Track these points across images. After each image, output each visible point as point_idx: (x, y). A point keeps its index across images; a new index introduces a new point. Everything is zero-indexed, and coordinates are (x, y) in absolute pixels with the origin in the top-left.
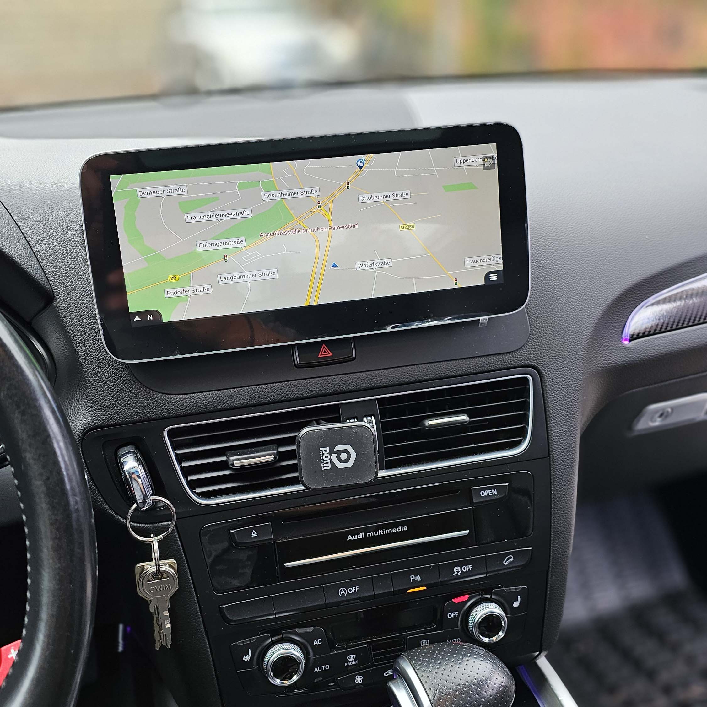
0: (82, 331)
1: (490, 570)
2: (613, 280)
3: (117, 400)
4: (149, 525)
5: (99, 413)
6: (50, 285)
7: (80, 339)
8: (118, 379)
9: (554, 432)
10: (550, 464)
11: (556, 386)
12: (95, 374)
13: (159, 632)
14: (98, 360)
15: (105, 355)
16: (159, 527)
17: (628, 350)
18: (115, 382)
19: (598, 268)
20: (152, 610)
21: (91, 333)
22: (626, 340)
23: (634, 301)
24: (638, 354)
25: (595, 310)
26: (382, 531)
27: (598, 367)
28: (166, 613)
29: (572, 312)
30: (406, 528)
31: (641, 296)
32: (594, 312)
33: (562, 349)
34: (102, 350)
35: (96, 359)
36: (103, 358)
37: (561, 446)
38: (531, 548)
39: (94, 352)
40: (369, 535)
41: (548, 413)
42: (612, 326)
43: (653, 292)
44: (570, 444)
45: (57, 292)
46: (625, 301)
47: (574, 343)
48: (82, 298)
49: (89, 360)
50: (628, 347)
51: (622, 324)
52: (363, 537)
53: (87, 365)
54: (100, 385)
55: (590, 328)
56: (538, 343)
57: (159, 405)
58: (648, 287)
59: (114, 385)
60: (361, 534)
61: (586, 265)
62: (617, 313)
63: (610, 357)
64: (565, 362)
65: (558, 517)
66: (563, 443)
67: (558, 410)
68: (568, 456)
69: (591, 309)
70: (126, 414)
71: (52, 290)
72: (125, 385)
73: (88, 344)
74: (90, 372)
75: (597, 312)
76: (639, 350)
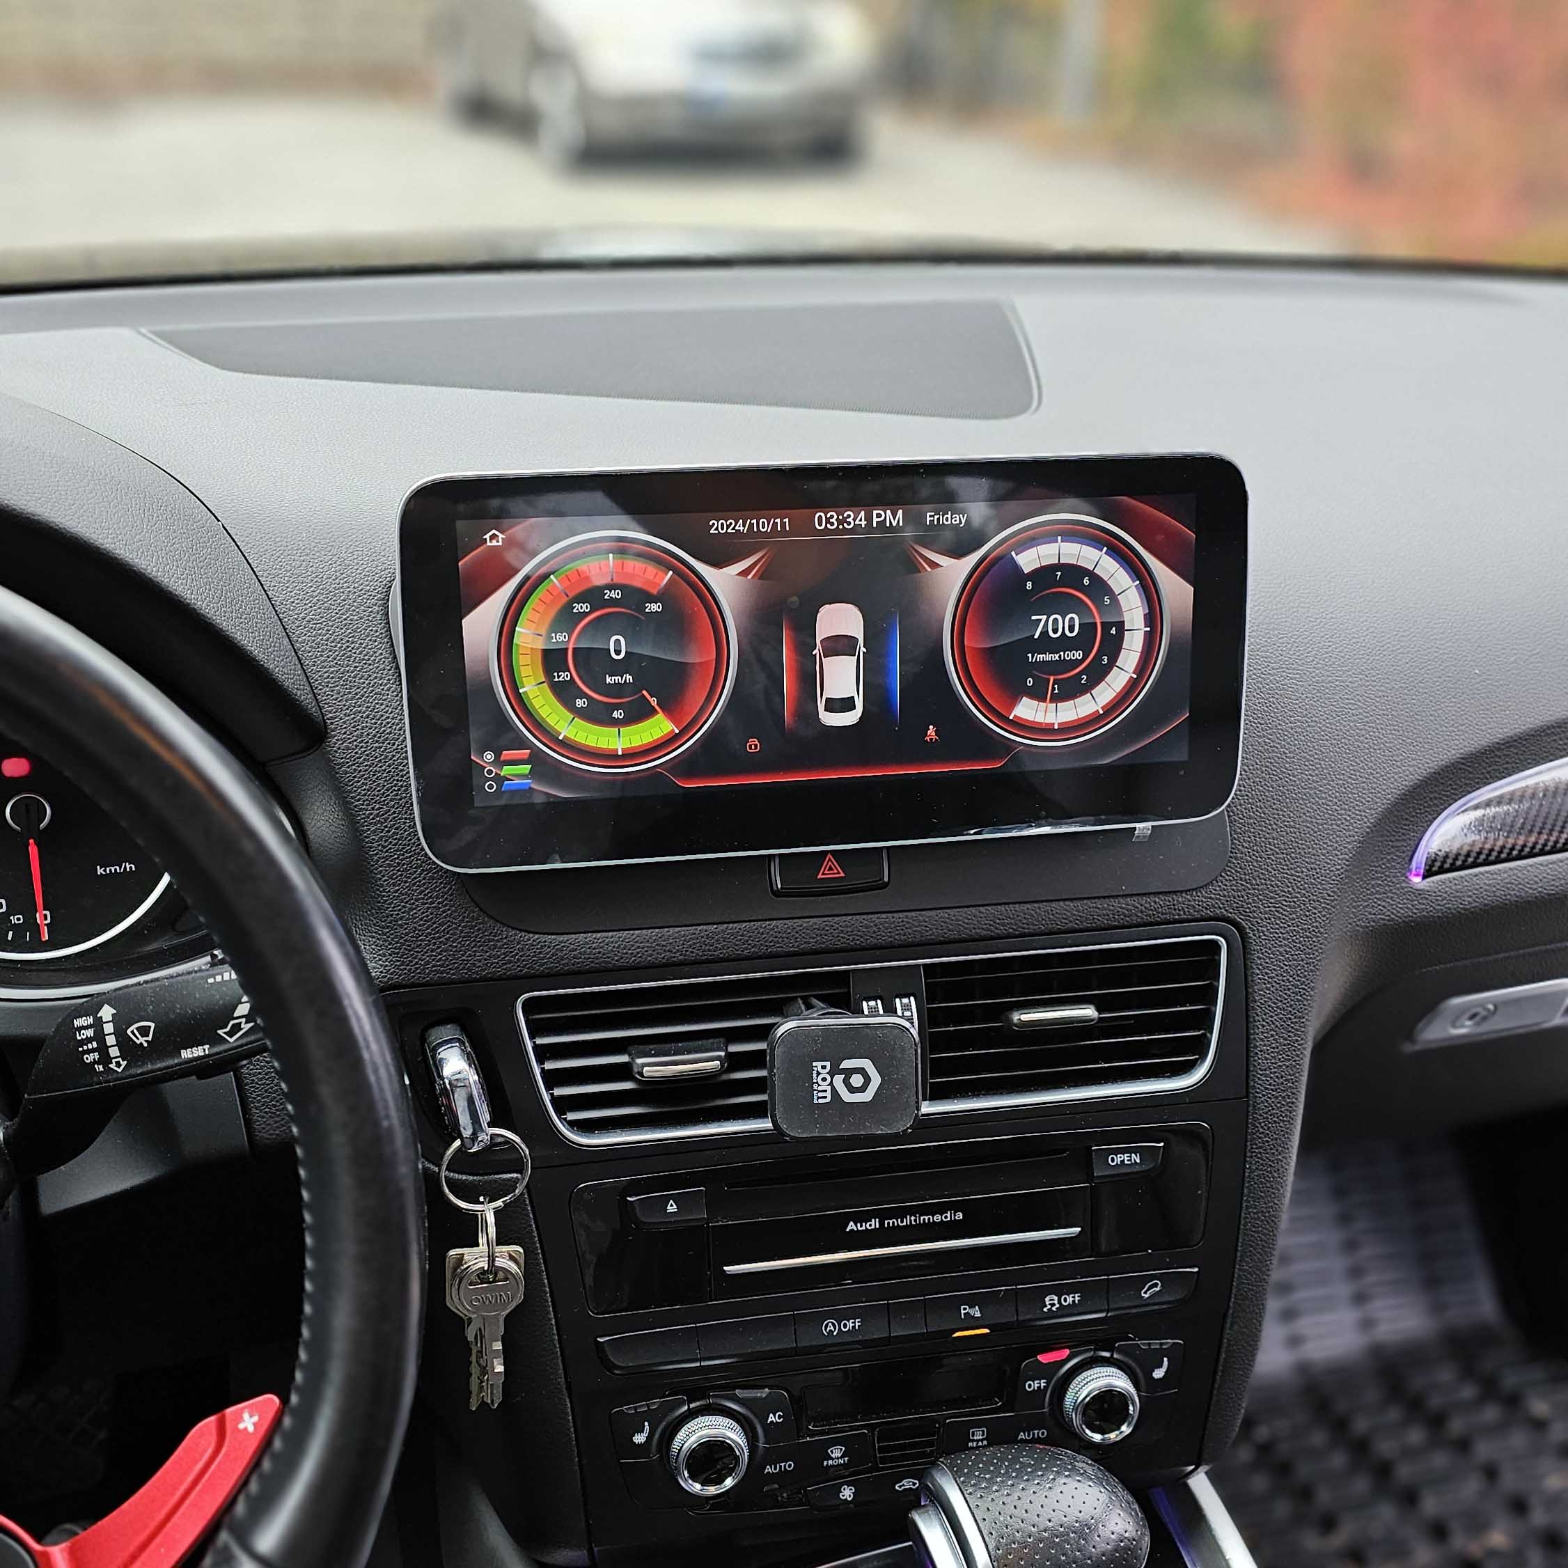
0: (375, 802)
1: (1117, 1306)
2: (1401, 757)
3: (433, 938)
4: (475, 1178)
5: (398, 961)
6: (321, 709)
7: (371, 817)
8: (437, 897)
9: (1261, 1051)
10: (1248, 1112)
11: (1272, 962)
12: (394, 885)
13: (478, 1378)
14: (402, 860)
15: (414, 850)
16: (495, 1181)
17: (1420, 894)
18: (432, 903)
19: (1374, 732)
20: (471, 1338)
21: (393, 807)
22: (1417, 875)
23: (1440, 798)
24: (1439, 905)
25: (1361, 815)
26: (913, 1218)
27: (1357, 925)
28: (498, 1346)
29: (1315, 818)
30: (960, 1216)
31: (1455, 789)
32: (1359, 820)
33: (1290, 889)
34: (410, 840)
35: (398, 858)
36: (411, 856)
37: (1271, 1078)
38: (1196, 1270)
39: (395, 844)
40: (889, 1223)
41: (1252, 1013)
42: (1392, 847)
43: (1478, 783)
44: (1290, 1075)
45: (332, 723)
46: (1421, 800)
47: (1314, 879)
48: (379, 737)
49: (386, 858)
50: (1421, 890)
51: (1412, 843)
52: (877, 1226)
53: (381, 866)
54: (404, 907)
55: (1349, 850)
56: (1245, 874)
57: (511, 952)
58: (1470, 773)
59: (428, 908)
60: (873, 1220)
62: (1404, 822)
63: (1384, 907)
65: (1254, 1213)
66: (1275, 1072)
67: (1272, 1008)
68: (1283, 1098)
69: (1353, 813)
70: (448, 965)
71: (324, 720)
72: (449, 910)
73: (386, 827)
74: (386, 880)
75: (1366, 820)
76: (1440, 896)
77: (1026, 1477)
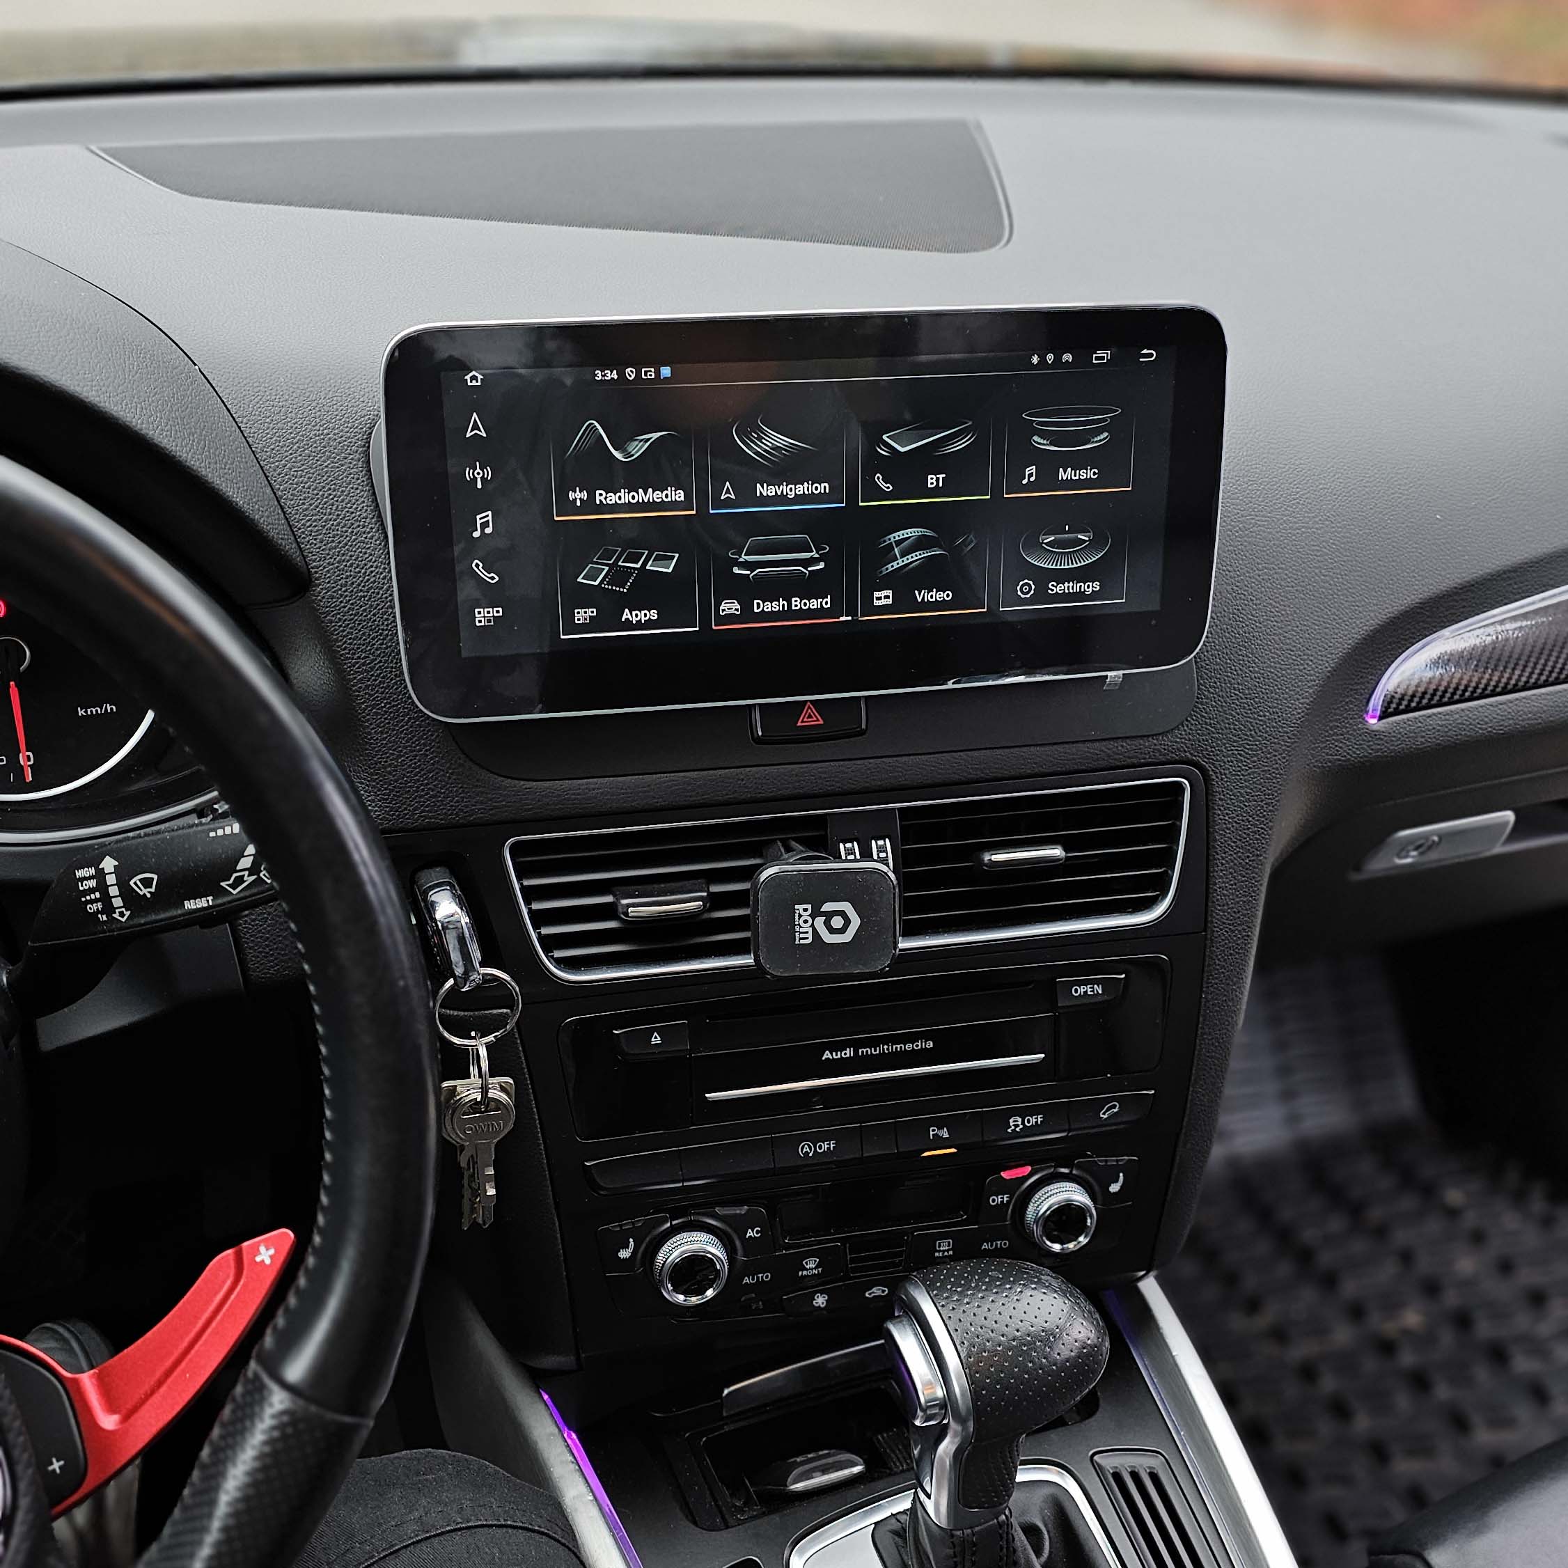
0: (361, 651)
1: (1076, 1126)
2: (1363, 603)
3: (422, 785)
5: (387, 807)
6: (305, 559)
7: (357, 665)
8: (425, 745)
9: (1220, 888)
10: (1205, 945)
11: (1233, 803)
12: (382, 732)
13: (470, 1200)
14: (389, 708)
15: (402, 699)
16: (487, 1017)
17: (1376, 735)
18: (420, 750)
19: (1338, 578)
20: (463, 1164)
21: (379, 656)
22: (1373, 717)
23: (1398, 642)
24: (1394, 745)
25: (1322, 660)
26: (886, 1047)
27: (1315, 766)
28: (490, 1171)
29: (1280, 663)
30: (930, 1044)
31: (1413, 633)
32: (1320, 665)
33: (1253, 733)
34: (398, 688)
35: (385, 707)
36: (399, 704)
37: (1229, 913)
38: (1153, 1092)
39: (382, 693)
40: (863, 1052)
41: (1212, 852)
42: (1351, 690)
43: (1435, 627)
44: (1246, 910)
45: (316, 572)
46: (1380, 643)
47: (1276, 723)
48: (364, 587)
49: (373, 707)
50: (1377, 731)
51: (1369, 685)
52: (852, 1055)
53: (368, 714)
54: (393, 754)
55: (1310, 694)
56: (1210, 718)
57: (499, 798)
58: (1428, 617)
59: (416, 755)
60: (848, 1049)
61: (1317, 571)
62: (1363, 666)
63: (1341, 748)
64: (1255, 759)
65: (1209, 1040)
66: (1233, 908)
67: (1232, 847)
68: (1239, 931)
69: (1315, 658)
70: (437, 810)
71: (309, 570)
72: (437, 757)
73: (372, 675)
74: (373, 729)
75: (1327, 665)
76: (1394, 737)
77: (994, 1291)
